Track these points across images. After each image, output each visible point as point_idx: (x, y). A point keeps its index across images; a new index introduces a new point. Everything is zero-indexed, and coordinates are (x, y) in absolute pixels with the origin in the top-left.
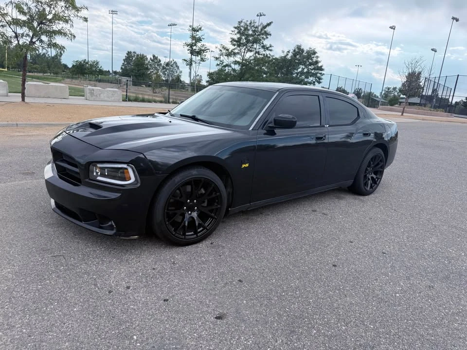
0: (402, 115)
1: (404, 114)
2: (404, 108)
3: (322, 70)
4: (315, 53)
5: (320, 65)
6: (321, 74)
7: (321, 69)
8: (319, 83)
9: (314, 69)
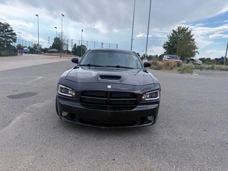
0: (61, 57)
1: (62, 57)
2: (61, 54)
3: (16, 35)
4: (9, 25)
5: (14, 32)
6: (15, 37)
7: (14, 34)
8: (15, 42)
9: (11, 34)
